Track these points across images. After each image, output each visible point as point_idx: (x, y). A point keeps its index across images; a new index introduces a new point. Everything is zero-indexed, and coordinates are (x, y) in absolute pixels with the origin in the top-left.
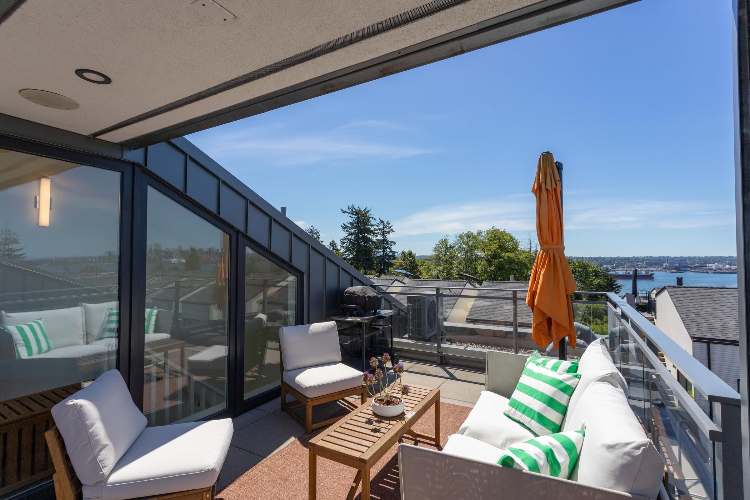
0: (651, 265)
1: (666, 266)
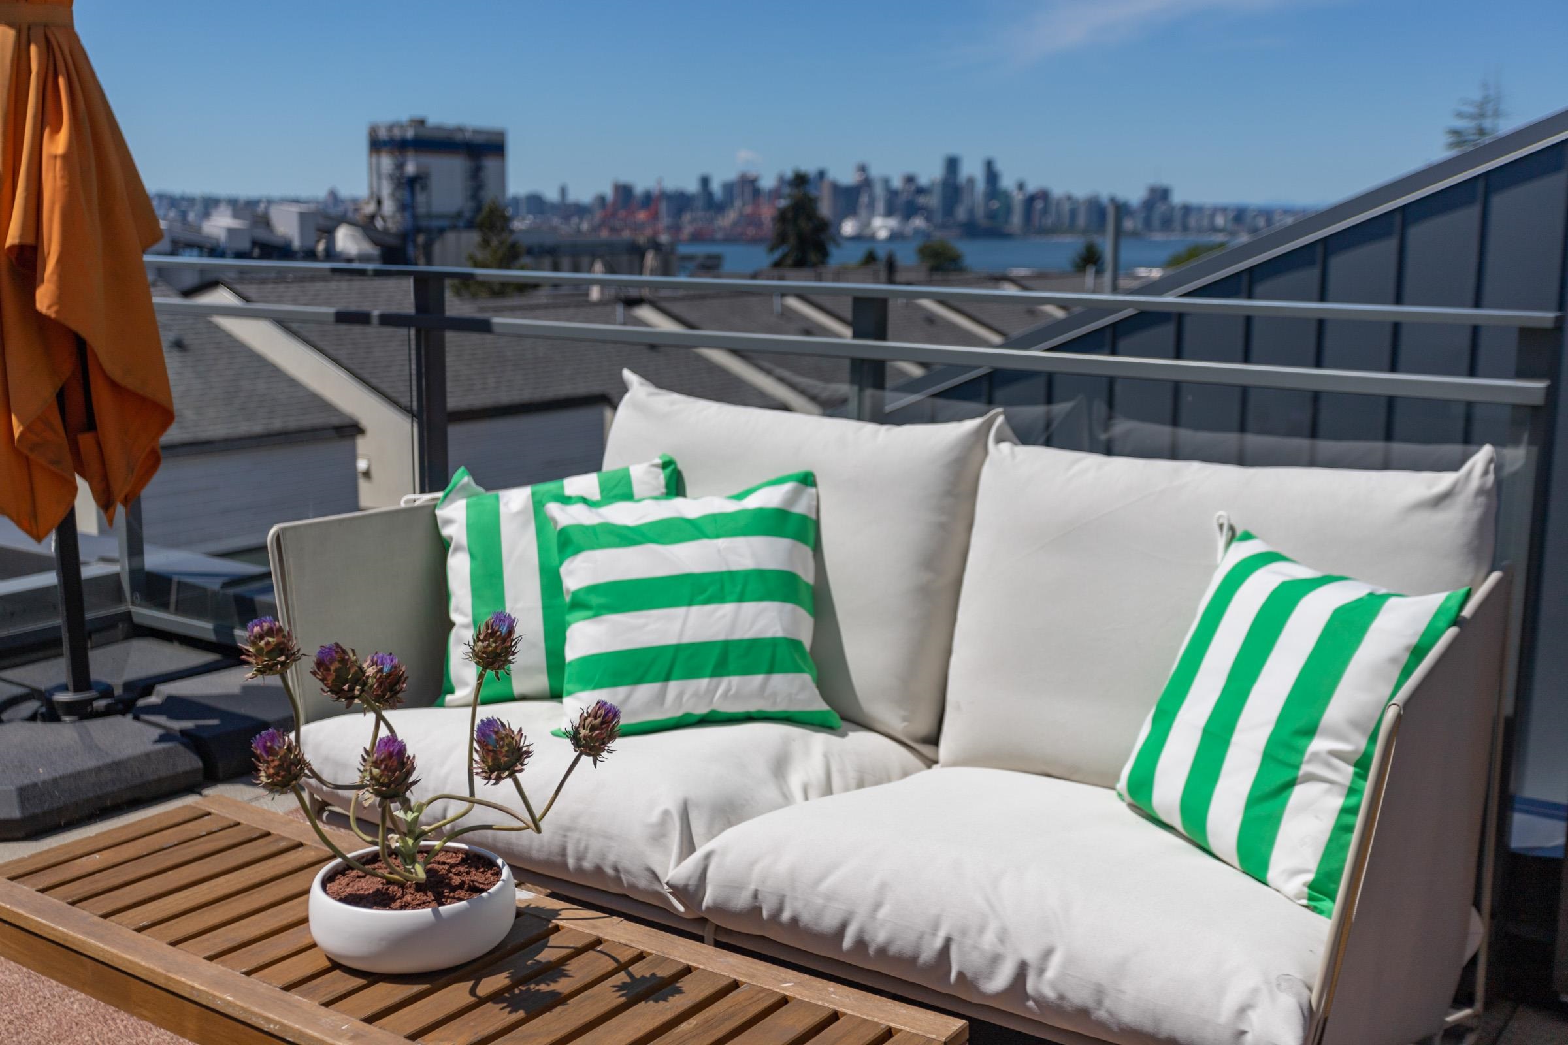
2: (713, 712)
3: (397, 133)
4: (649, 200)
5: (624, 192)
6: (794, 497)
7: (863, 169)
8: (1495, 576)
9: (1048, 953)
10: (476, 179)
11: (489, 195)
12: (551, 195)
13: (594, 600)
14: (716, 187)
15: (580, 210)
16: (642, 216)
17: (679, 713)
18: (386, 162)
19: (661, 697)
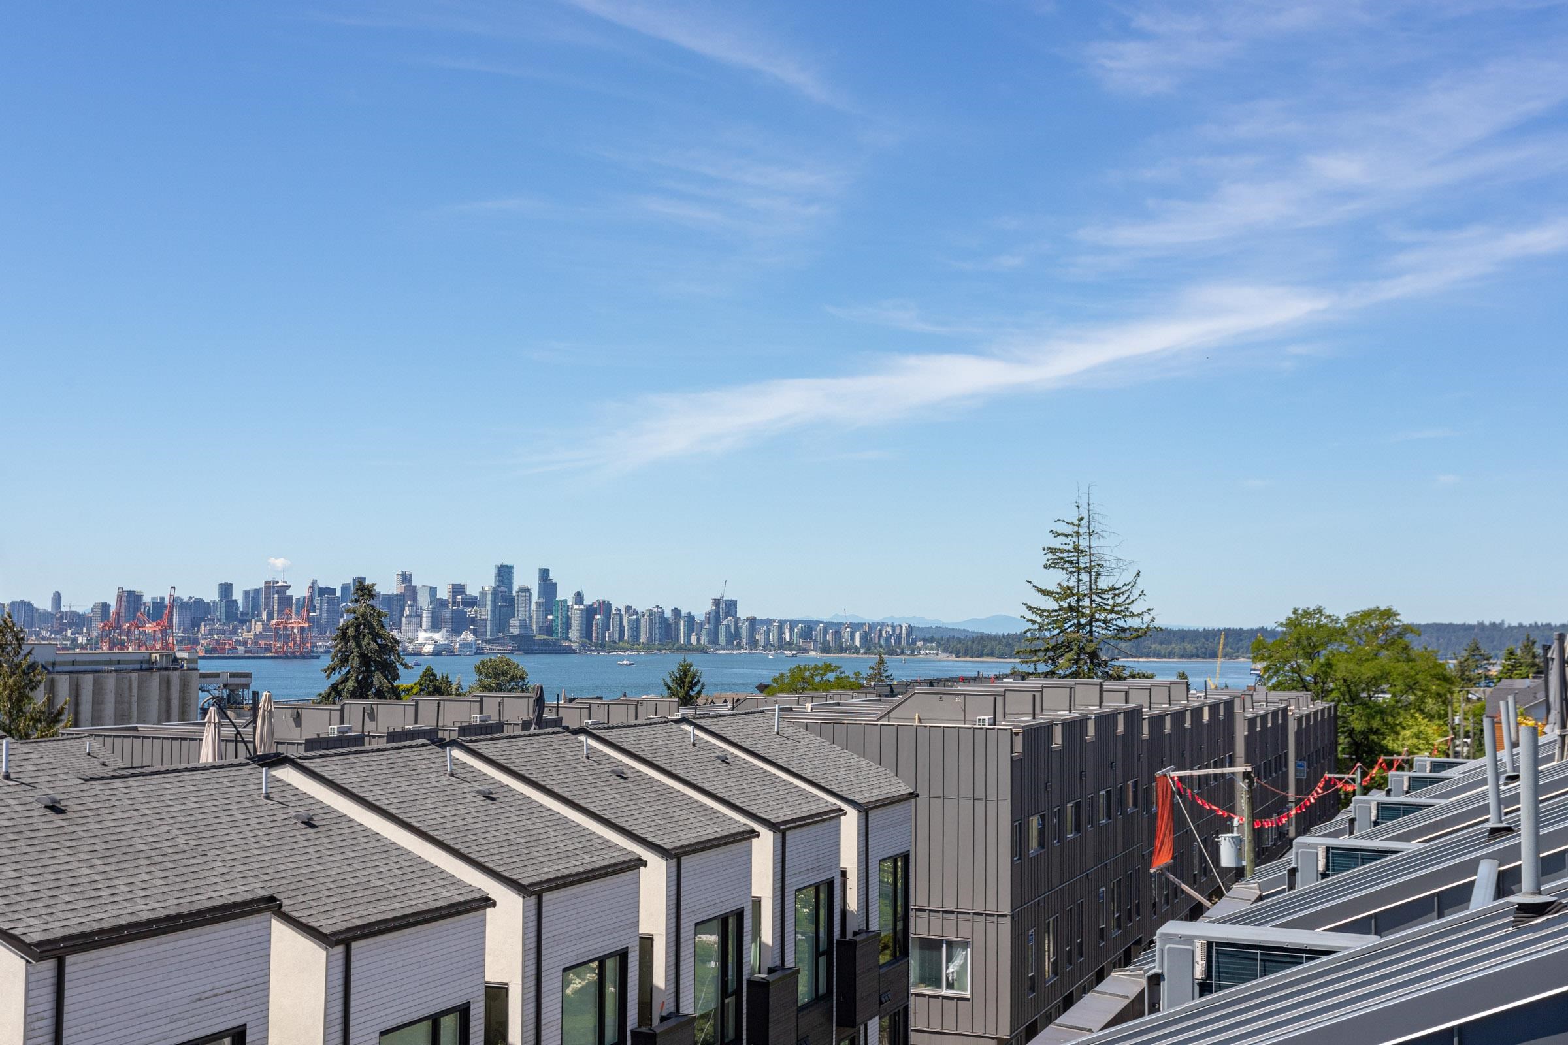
4: (158, 608)
5: (131, 600)
7: (406, 578)
12: (43, 602)
14: (238, 595)
15: (78, 620)
16: (152, 627)
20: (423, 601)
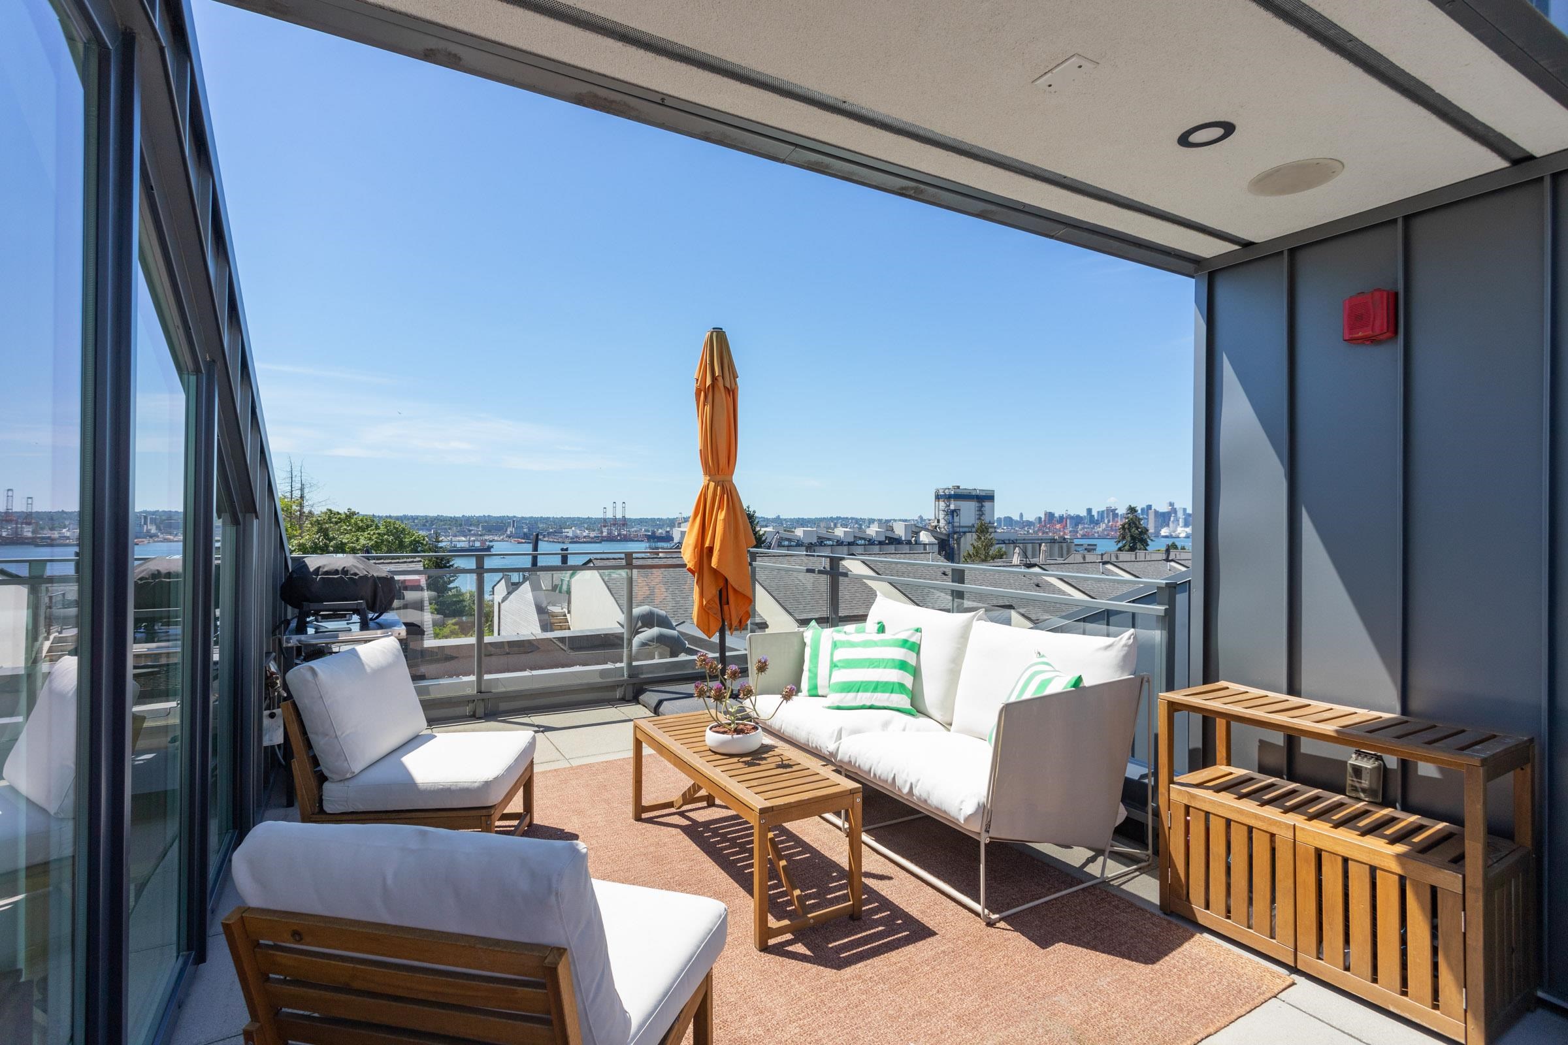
0: (490, 531)
1: (511, 532)
2: (872, 705)
3: (947, 492)
4: (1061, 519)
5: (1050, 515)
6: (912, 635)
7: (1171, 504)
8: (1132, 676)
9: (918, 781)
10: (981, 512)
11: (987, 518)
12: (1016, 517)
13: (839, 664)
14: (1094, 513)
15: (1029, 524)
16: (1058, 526)
17: (861, 704)
18: (942, 504)
19: (856, 698)
20: (1180, 514)
